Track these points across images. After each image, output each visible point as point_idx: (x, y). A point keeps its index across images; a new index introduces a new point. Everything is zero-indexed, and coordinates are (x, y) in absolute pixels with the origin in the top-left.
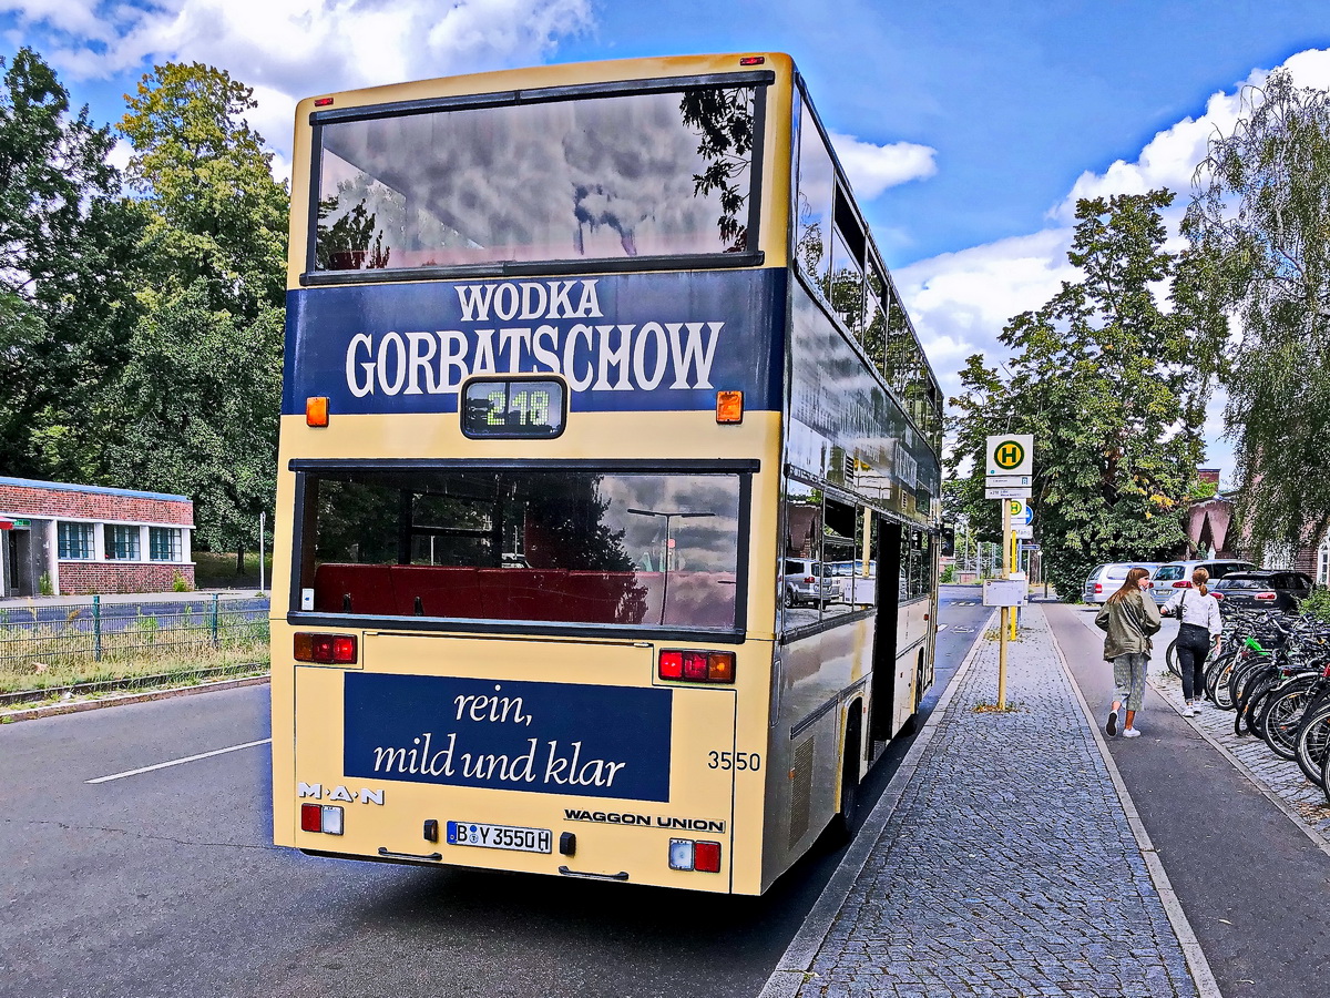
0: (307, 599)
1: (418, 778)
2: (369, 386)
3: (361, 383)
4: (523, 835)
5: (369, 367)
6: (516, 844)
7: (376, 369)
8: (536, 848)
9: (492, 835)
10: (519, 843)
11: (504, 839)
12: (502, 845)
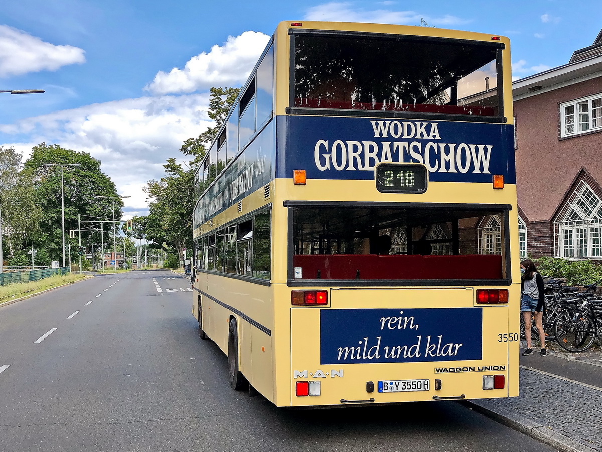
0: (298, 273)
1: (362, 361)
2: (327, 166)
3: (323, 164)
4: (416, 383)
5: (327, 156)
6: (413, 388)
7: (330, 158)
8: (423, 389)
9: (401, 385)
10: (414, 387)
11: (407, 386)
12: (406, 390)
